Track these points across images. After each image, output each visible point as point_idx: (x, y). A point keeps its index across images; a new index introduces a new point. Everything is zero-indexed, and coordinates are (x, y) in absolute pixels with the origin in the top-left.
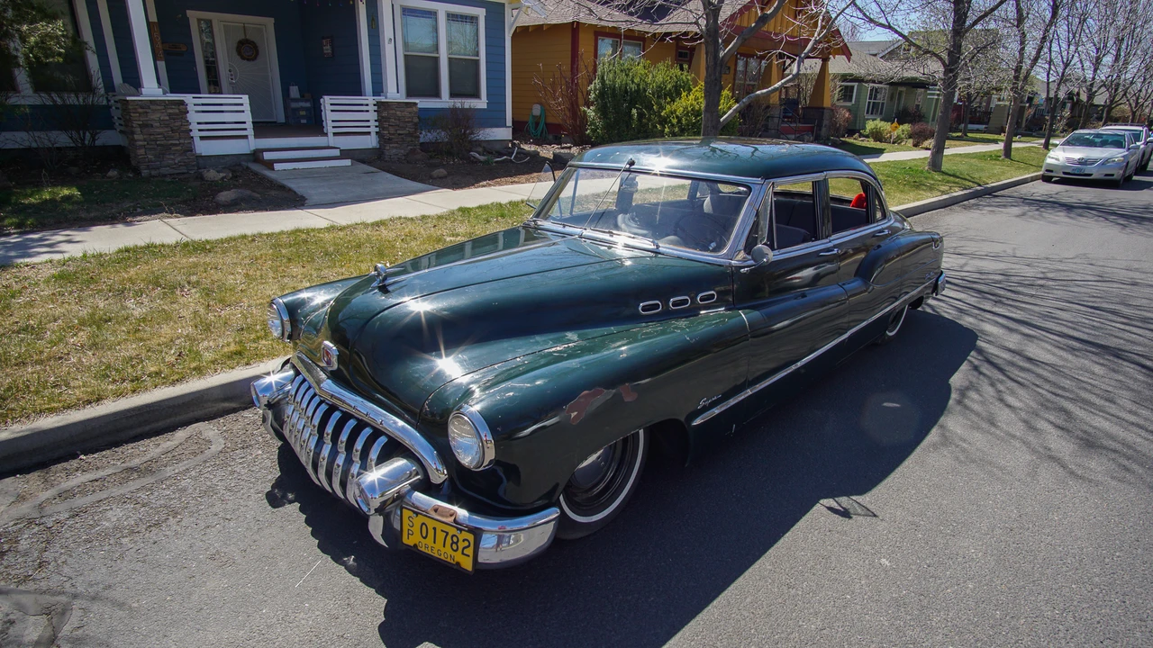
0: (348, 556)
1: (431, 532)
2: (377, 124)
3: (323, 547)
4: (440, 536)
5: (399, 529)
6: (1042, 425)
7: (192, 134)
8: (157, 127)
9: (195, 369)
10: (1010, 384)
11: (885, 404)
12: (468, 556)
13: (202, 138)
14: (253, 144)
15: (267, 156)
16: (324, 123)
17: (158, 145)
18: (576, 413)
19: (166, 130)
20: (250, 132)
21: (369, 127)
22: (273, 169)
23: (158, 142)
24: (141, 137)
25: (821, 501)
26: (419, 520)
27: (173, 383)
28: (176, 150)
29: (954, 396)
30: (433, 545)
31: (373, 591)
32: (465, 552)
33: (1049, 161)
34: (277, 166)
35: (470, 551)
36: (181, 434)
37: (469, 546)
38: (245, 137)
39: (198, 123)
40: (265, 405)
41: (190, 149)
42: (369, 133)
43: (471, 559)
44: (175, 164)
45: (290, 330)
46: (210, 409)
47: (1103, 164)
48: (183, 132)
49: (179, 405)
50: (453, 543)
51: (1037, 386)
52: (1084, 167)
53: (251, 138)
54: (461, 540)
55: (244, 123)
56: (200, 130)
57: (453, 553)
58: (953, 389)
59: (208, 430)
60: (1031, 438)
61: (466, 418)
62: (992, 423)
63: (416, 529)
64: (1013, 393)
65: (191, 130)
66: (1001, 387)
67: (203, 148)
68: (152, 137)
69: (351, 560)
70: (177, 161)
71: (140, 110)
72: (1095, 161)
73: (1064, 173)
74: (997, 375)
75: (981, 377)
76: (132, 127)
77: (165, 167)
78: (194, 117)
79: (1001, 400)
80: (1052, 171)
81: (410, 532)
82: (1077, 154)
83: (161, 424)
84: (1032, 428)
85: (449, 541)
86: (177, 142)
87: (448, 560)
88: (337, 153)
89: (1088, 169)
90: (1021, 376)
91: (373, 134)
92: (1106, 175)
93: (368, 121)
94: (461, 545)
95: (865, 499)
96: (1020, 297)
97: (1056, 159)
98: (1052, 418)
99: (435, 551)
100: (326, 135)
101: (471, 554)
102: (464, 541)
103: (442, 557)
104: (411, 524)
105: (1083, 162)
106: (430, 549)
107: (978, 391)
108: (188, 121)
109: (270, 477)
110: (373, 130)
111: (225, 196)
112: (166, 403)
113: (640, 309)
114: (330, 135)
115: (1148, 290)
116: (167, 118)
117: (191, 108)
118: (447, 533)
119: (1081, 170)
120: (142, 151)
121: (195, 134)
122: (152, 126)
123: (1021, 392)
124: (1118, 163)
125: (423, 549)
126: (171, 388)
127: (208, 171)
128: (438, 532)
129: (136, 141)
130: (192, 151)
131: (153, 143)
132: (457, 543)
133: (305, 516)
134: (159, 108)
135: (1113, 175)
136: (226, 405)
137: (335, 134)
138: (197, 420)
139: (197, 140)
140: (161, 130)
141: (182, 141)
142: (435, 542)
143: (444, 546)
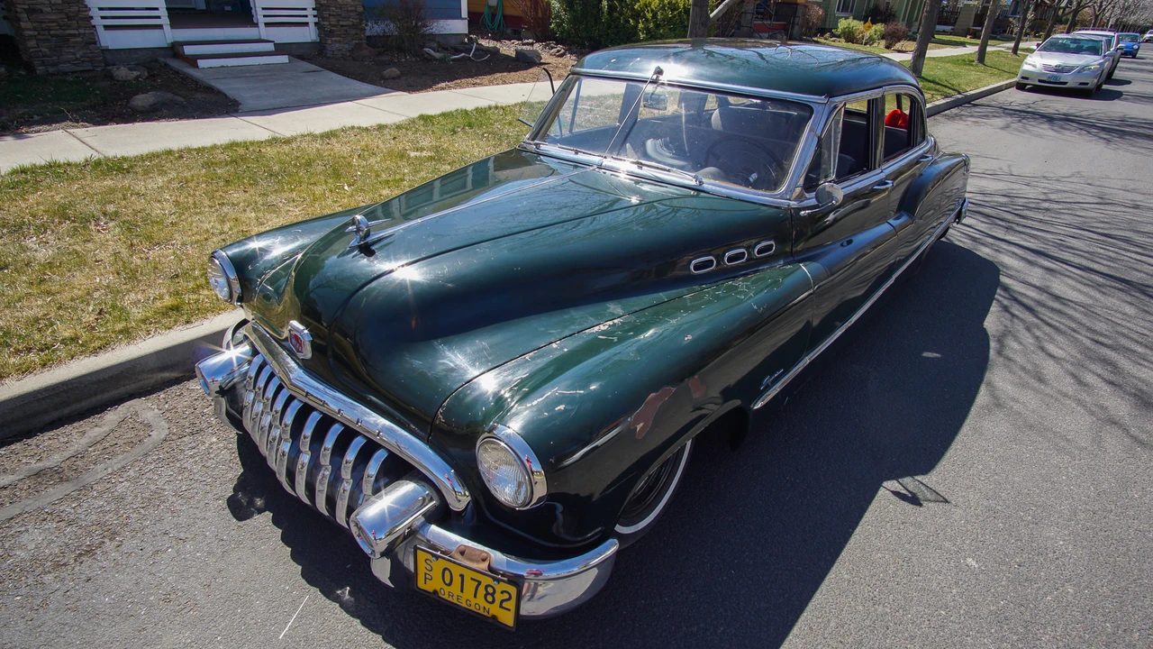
0: (342, 587)
1: (457, 580)
2: (315, 13)
3: (309, 577)
4: (470, 585)
5: (413, 570)
6: (1090, 378)
7: (93, 22)
8: (48, 13)
9: (121, 332)
10: (1048, 329)
12: (509, 610)
13: (107, 27)
14: (169, 35)
15: (188, 50)
16: (253, 11)
17: (52, 36)
18: (641, 424)
19: (61, 16)
20: (165, 21)
21: (306, 16)
22: (198, 67)
23: (52, 32)
24: (29, 25)
25: (885, 484)
26: (439, 565)
27: (95, 352)
28: (76, 42)
29: (993, 344)
30: (460, 594)
31: (379, 638)
32: (504, 605)
33: (1026, 67)
34: (202, 63)
35: (511, 605)
36: (112, 417)
37: (510, 598)
38: (160, 27)
39: (100, 9)
40: (217, 392)
41: (92, 41)
42: (306, 24)
43: (512, 613)
44: (77, 59)
45: (239, 291)
46: (146, 382)
47: (1079, 72)
48: (82, 19)
49: (105, 380)
50: (487, 593)
51: (1074, 331)
52: (1060, 74)
53: (167, 28)
54: (498, 591)
55: (157, 9)
56: (103, 18)
57: (487, 606)
58: (991, 338)
59: (146, 409)
60: (1084, 396)
61: (503, 444)
62: (1041, 380)
63: (437, 574)
64: (1052, 340)
65: (92, 18)
66: (1038, 333)
67: (109, 40)
68: (44, 25)
69: (346, 593)
70: (78, 56)
72: (1071, 68)
73: (1040, 81)
74: (1030, 318)
75: (1016, 321)
76: (17, 12)
77: (65, 62)
79: (1042, 349)
80: (1027, 78)
81: (427, 576)
82: (1055, 60)
83: (85, 404)
84: (1080, 382)
85: (482, 591)
86: (76, 32)
87: (481, 611)
88: (270, 47)
89: (1064, 77)
90: (1054, 319)
91: (312, 26)
92: (1081, 84)
93: (305, 9)
94: (499, 597)
95: (931, 479)
96: (1029, 223)
97: (1033, 66)
98: (1099, 371)
99: (463, 601)
100: (256, 25)
101: (512, 608)
102: (502, 592)
103: (472, 608)
104: (429, 568)
105: (1060, 69)
106: (455, 597)
107: (1017, 339)
108: (86, 6)
109: (230, 475)
110: (311, 20)
111: (142, 100)
112: (89, 378)
113: (692, 267)
114: (262, 26)
115: (1150, 214)
118: (479, 583)
119: (1056, 77)
120: (32, 43)
122: (41, 11)
123: (1059, 338)
124: (1094, 71)
125: (446, 597)
126: (93, 358)
127: (118, 68)
128: (467, 580)
129: (23, 30)
130: (95, 43)
131: (46, 32)
132: (493, 595)
133: (281, 531)
135: (1087, 84)
136: (167, 375)
137: (267, 25)
138: (131, 396)
139: (101, 30)
140: (54, 17)
141: (82, 31)
142: (462, 591)
143: (475, 596)
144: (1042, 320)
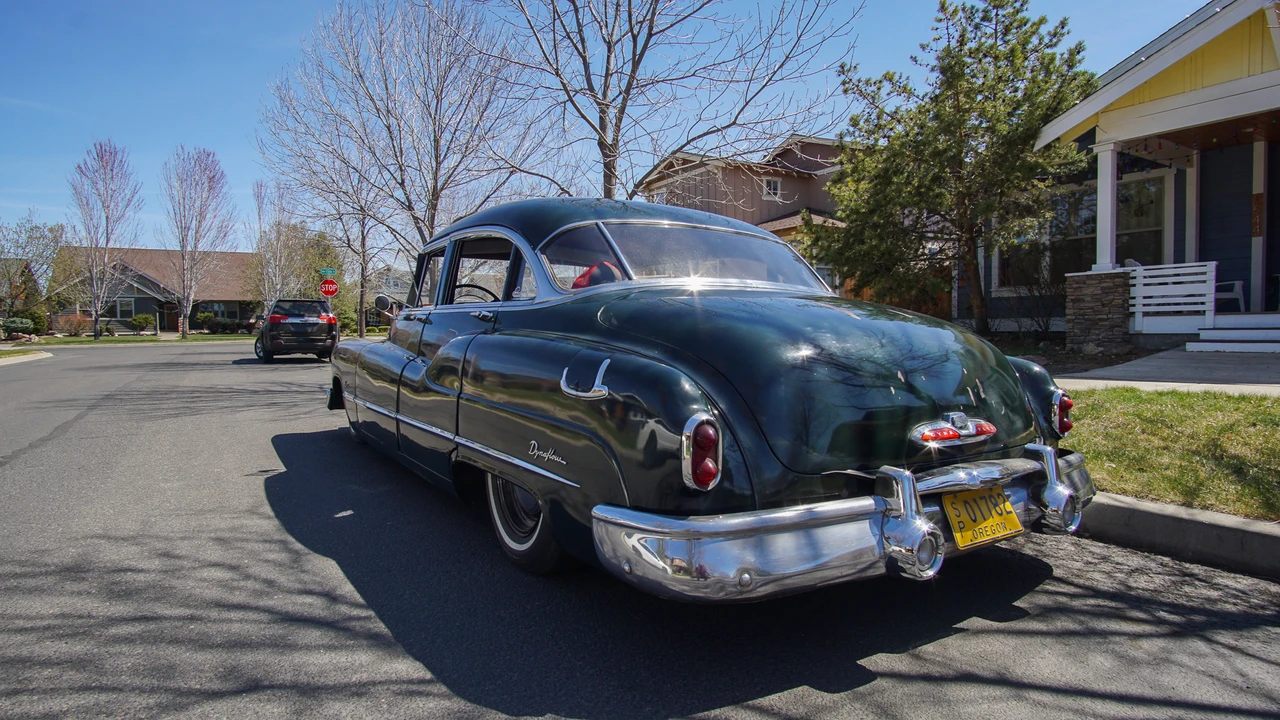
6: (156, 563)
7: (1132, 309)
8: (1088, 302)
10: (238, 598)
11: (349, 512)
13: (1146, 314)
14: (1211, 320)
15: (1205, 335)
17: (1086, 320)
20: (1210, 307)
23: (1087, 317)
29: (298, 546)
34: (1191, 347)
38: (1203, 313)
39: (1145, 298)
41: (1124, 326)
51: (192, 619)
53: (1210, 314)
55: (1204, 295)
56: (1146, 305)
58: (307, 550)
60: (161, 546)
62: (220, 540)
64: (222, 584)
65: (1131, 305)
66: (250, 584)
68: (1082, 311)
71: (1075, 286)
74: (277, 601)
75: (298, 586)
76: (1065, 302)
78: (1138, 291)
79: (232, 568)
84: (167, 555)
90: (240, 625)
98: (141, 577)
107: (279, 565)
108: (1130, 295)
116: (1100, 292)
117: (1140, 281)
121: (1139, 309)
122: (1083, 300)
123: (215, 593)
130: (1127, 327)
131: (1082, 317)
134: (1094, 282)
139: (1138, 316)
140: (1091, 305)
144: (257, 609)
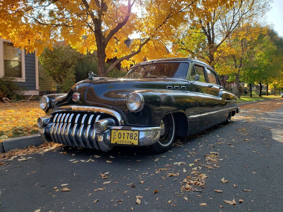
1: (122, 135)
4: (126, 135)
12: (137, 139)
18: (162, 98)
26: (118, 132)
30: (123, 140)
32: (135, 138)
37: (137, 136)
43: (137, 141)
50: (131, 136)
54: (134, 134)
57: (131, 140)
63: (117, 137)
81: (114, 138)
85: (129, 136)
87: (129, 144)
94: (134, 136)
99: (124, 142)
101: (138, 139)
102: (135, 134)
103: (127, 143)
104: (115, 133)
106: (122, 142)
118: (129, 134)
125: (119, 143)
132: (132, 136)
142: (124, 138)
143: (127, 139)
